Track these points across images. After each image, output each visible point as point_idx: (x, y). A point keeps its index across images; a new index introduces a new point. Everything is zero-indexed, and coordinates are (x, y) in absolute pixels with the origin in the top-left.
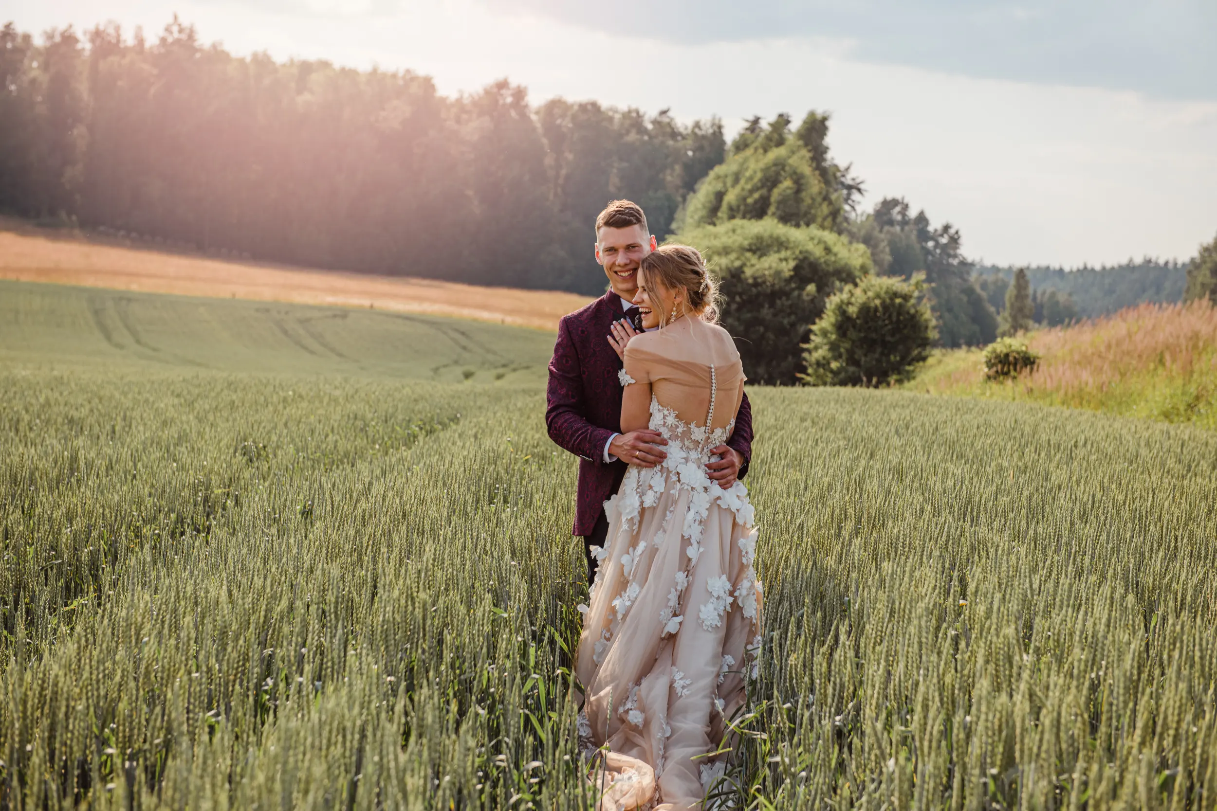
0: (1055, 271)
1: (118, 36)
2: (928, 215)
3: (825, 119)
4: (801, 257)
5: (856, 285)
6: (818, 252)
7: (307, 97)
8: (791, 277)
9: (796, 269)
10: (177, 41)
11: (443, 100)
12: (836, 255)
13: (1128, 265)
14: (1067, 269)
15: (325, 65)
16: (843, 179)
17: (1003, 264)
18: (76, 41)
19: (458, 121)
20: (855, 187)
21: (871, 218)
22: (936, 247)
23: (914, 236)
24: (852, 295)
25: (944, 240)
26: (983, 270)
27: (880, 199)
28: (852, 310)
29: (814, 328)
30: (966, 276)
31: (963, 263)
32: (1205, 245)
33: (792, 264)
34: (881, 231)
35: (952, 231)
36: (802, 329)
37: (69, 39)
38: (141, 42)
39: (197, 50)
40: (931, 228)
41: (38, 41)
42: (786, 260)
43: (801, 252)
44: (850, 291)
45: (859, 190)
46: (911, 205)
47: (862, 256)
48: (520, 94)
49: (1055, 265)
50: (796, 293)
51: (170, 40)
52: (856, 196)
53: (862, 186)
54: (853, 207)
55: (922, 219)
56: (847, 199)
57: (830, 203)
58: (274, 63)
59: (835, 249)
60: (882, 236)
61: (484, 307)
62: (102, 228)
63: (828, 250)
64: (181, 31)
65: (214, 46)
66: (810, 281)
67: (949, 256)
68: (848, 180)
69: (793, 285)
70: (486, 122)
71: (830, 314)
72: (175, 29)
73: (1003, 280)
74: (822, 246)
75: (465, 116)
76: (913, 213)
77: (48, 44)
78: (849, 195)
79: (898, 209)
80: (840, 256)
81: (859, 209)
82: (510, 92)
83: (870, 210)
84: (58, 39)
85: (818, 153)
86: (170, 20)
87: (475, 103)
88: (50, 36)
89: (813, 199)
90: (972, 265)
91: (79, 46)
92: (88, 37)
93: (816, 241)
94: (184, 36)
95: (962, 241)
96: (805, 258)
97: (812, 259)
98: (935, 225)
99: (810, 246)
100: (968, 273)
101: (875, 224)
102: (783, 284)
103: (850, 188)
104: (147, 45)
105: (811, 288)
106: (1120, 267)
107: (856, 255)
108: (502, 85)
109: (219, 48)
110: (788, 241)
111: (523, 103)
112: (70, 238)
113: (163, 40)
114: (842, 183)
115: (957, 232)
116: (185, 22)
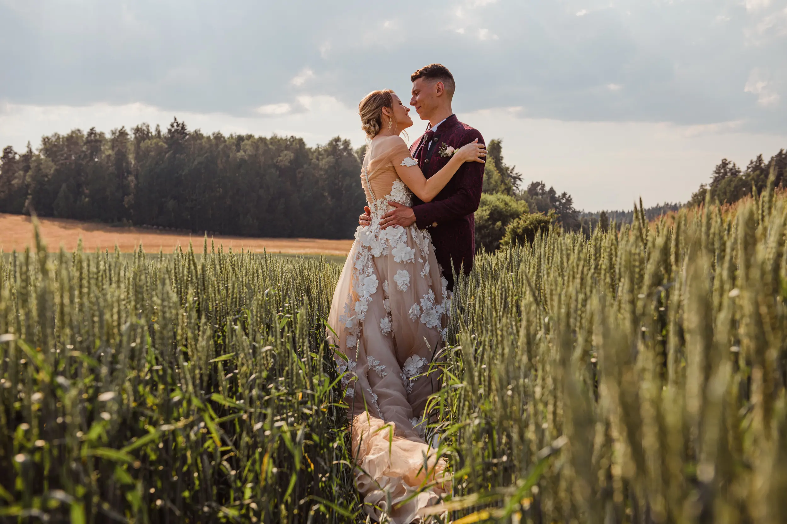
0: (620, 213)
1: (148, 130)
2: (555, 189)
3: (499, 143)
4: (493, 209)
5: (520, 219)
6: (502, 205)
7: (242, 153)
8: (488, 219)
9: (490, 214)
10: (176, 130)
11: (310, 149)
12: (510, 206)
13: (657, 207)
14: (626, 211)
15: (250, 137)
16: (511, 174)
17: (594, 211)
18: (127, 134)
19: (318, 159)
20: (518, 178)
21: (526, 193)
22: (560, 205)
23: (548, 200)
24: (519, 224)
25: (564, 201)
26: (585, 215)
27: (530, 183)
28: (519, 231)
29: (501, 241)
30: (576, 218)
31: (574, 212)
32: (695, 193)
33: (488, 212)
34: (532, 199)
35: (567, 196)
36: (495, 244)
37: (123, 134)
38: (159, 132)
39: (187, 134)
40: (557, 196)
41: (108, 136)
42: (485, 210)
43: (493, 206)
44: (517, 222)
45: (520, 179)
46: (546, 185)
47: (524, 206)
48: (347, 143)
49: (620, 210)
50: (491, 226)
51: (173, 130)
52: (518, 182)
53: (521, 177)
54: (517, 188)
55: (552, 191)
56: (514, 184)
57: (505, 184)
58: (224, 138)
59: (510, 204)
60: (533, 201)
61: (336, 249)
62: (145, 225)
63: (506, 204)
64: (178, 125)
65: (196, 132)
66: (498, 220)
67: (567, 208)
68: (514, 175)
69: (490, 223)
70: (331, 159)
71: (508, 234)
72: (175, 125)
73: (594, 219)
74: (504, 203)
75: (321, 157)
76: (547, 189)
77: (113, 137)
78: (515, 181)
79: (540, 187)
80: (512, 207)
81: (520, 188)
82: (341, 143)
83: (526, 189)
84: (117, 134)
85: (498, 160)
86: (173, 121)
87: (326, 150)
88: (113, 133)
89: (496, 182)
90: (579, 212)
91: (129, 137)
92: (133, 131)
93: (500, 201)
94: (180, 128)
95: (573, 200)
96: (495, 209)
97: (499, 209)
98: (558, 194)
99: (498, 203)
100: (577, 216)
101: (529, 195)
102: (484, 222)
103: (515, 178)
104: (162, 134)
105: (499, 223)
106: (653, 209)
107: (521, 206)
108: (337, 140)
109: (198, 133)
110: (487, 201)
111: (350, 148)
112: (130, 232)
113: (170, 131)
114: (511, 176)
115: (570, 197)
116: (180, 121)
